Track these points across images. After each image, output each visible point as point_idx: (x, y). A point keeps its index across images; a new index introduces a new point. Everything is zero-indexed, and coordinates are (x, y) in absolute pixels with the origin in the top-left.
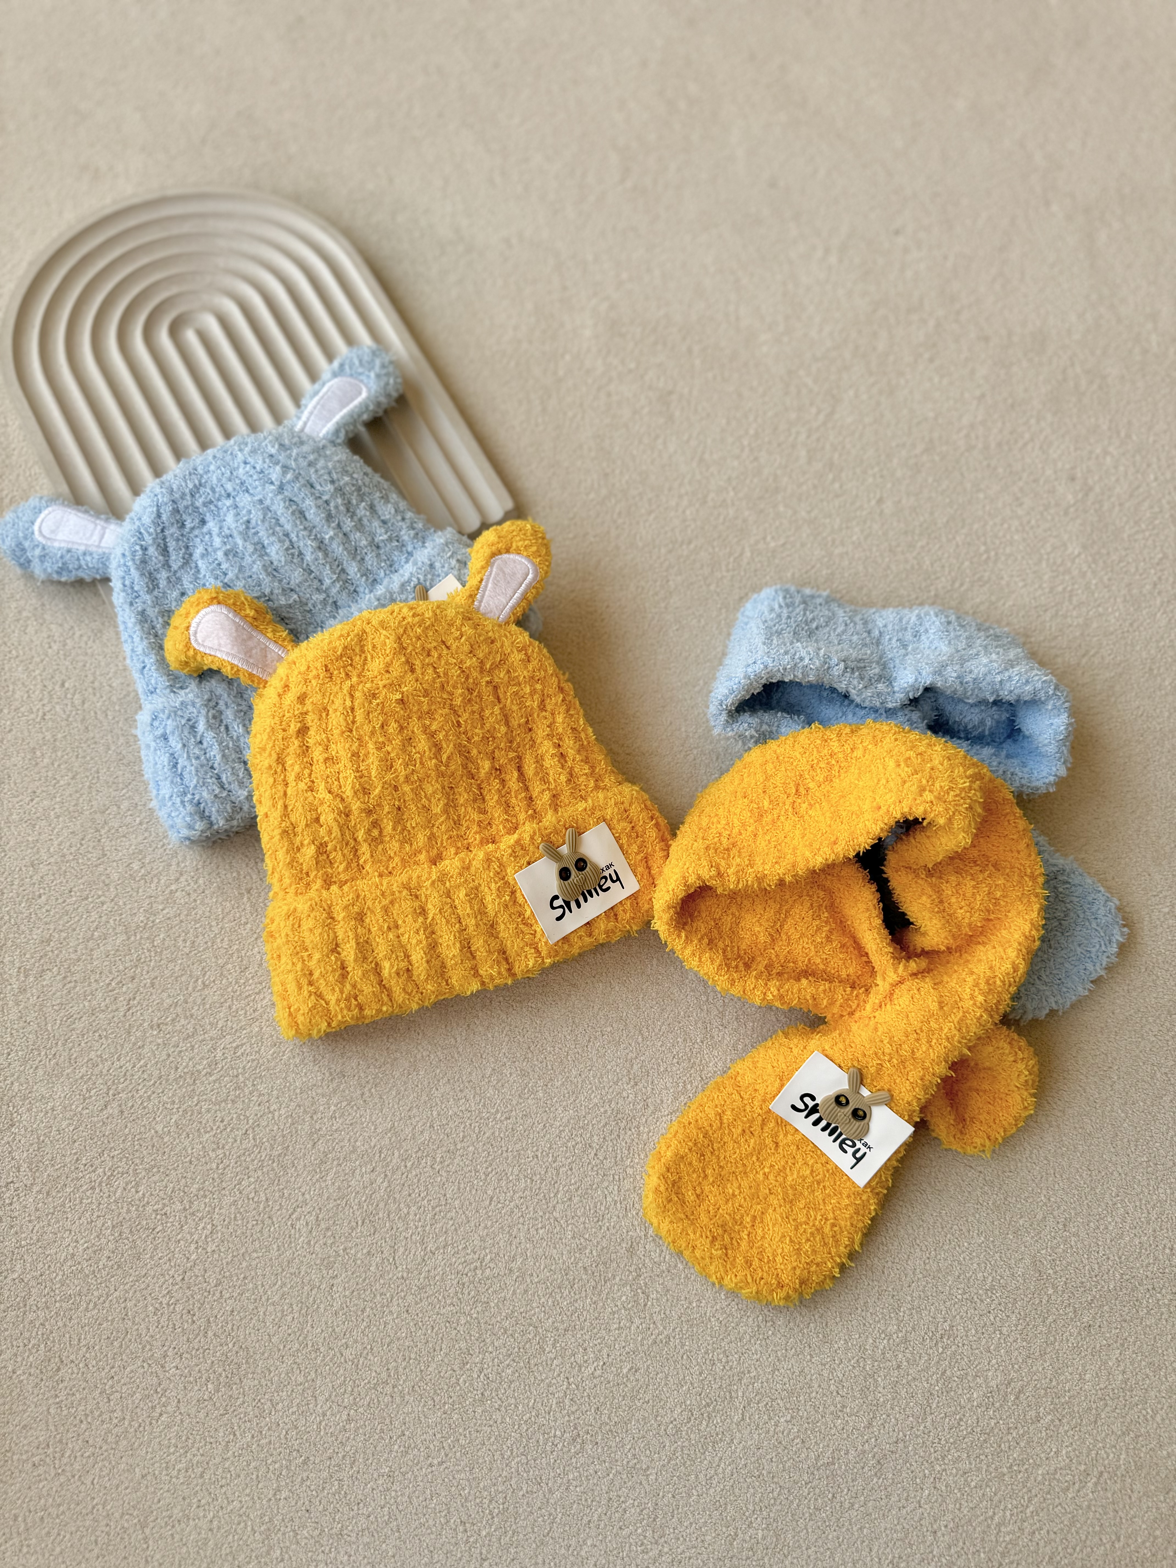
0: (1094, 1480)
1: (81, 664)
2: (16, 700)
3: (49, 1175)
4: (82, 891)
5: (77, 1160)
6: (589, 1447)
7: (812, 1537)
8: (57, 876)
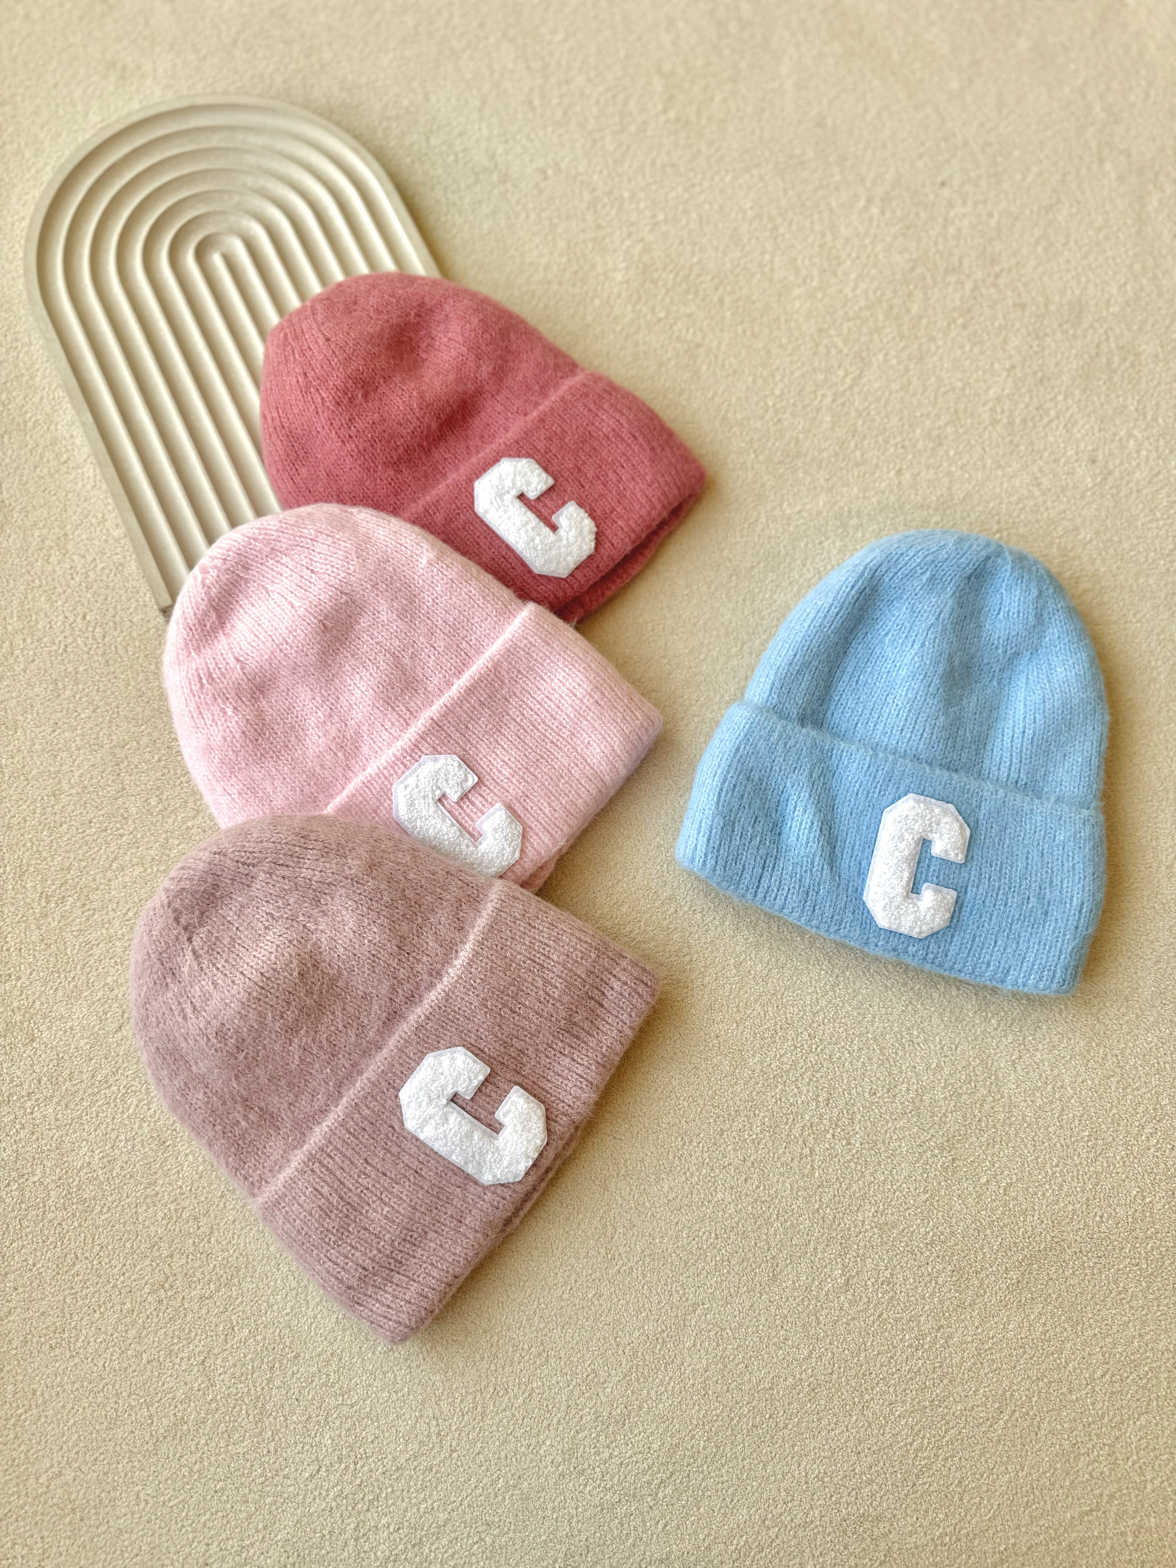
0: (1007, 1417)
1: (103, 597)
2: (39, 630)
3: (67, 1089)
4: (101, 822)
5: (93, 1076)
6: (552, 1361)
7: (748, 1451)
8: (78, 806)
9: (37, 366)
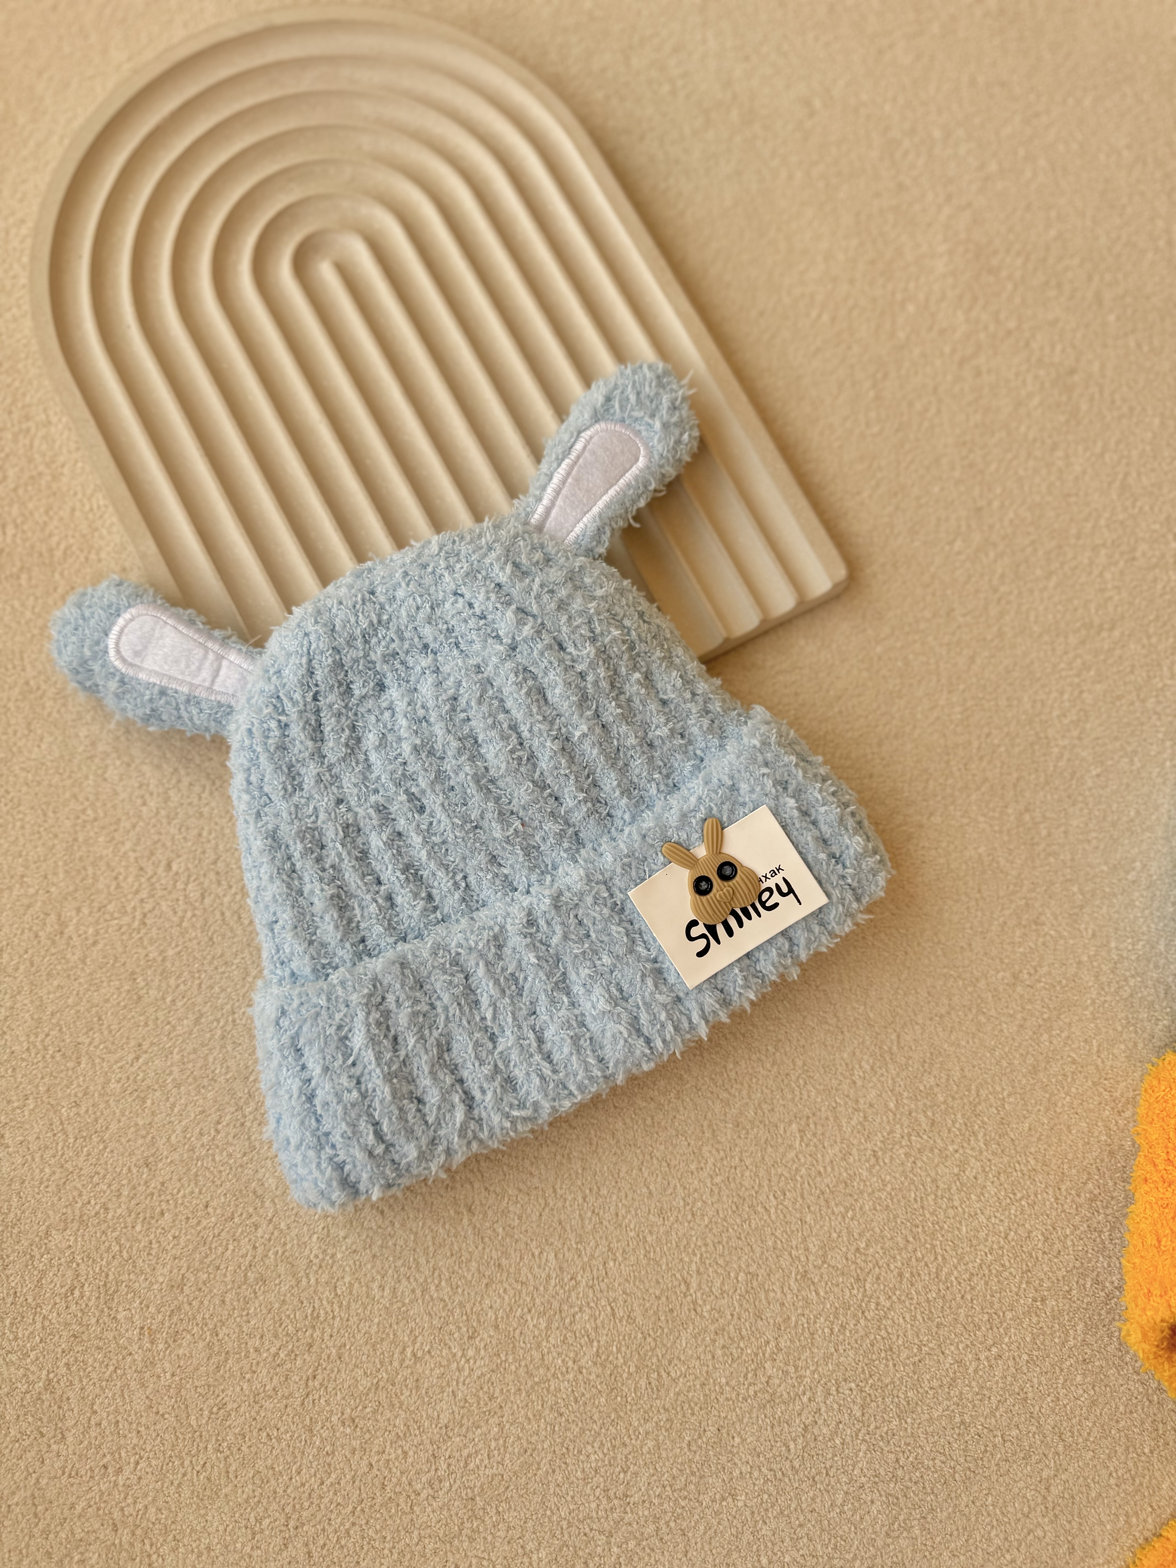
9: (62, 459)
